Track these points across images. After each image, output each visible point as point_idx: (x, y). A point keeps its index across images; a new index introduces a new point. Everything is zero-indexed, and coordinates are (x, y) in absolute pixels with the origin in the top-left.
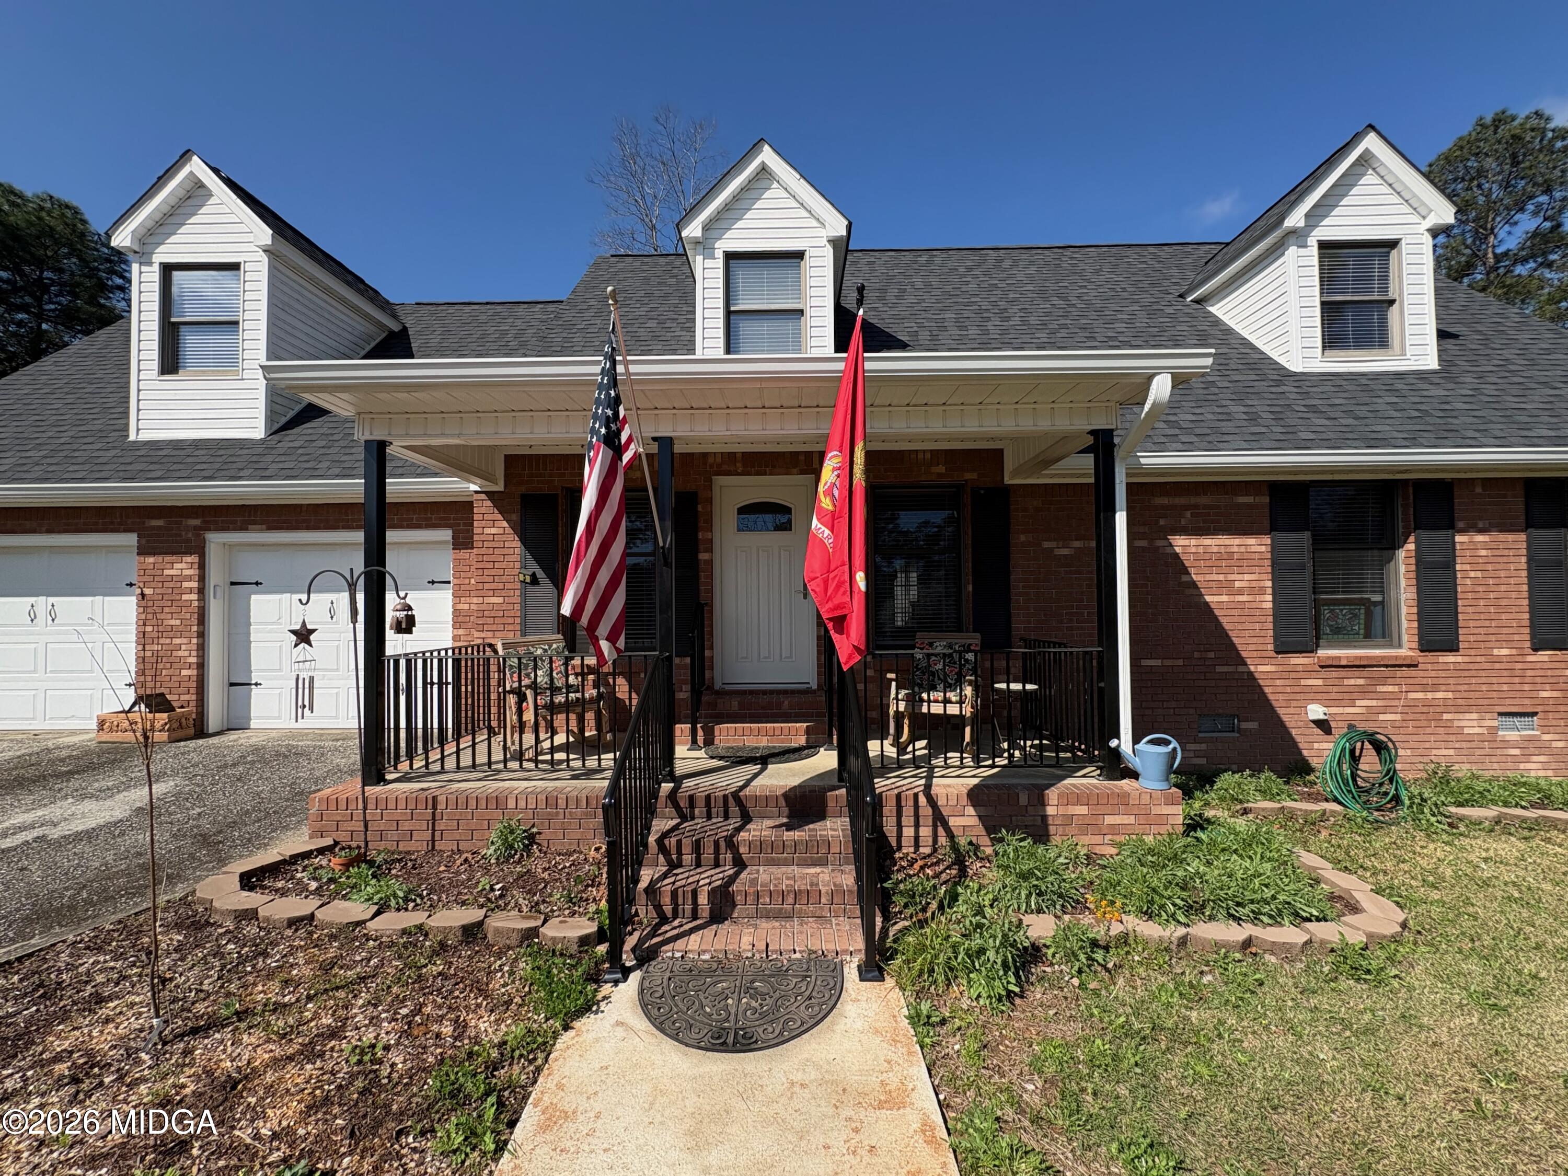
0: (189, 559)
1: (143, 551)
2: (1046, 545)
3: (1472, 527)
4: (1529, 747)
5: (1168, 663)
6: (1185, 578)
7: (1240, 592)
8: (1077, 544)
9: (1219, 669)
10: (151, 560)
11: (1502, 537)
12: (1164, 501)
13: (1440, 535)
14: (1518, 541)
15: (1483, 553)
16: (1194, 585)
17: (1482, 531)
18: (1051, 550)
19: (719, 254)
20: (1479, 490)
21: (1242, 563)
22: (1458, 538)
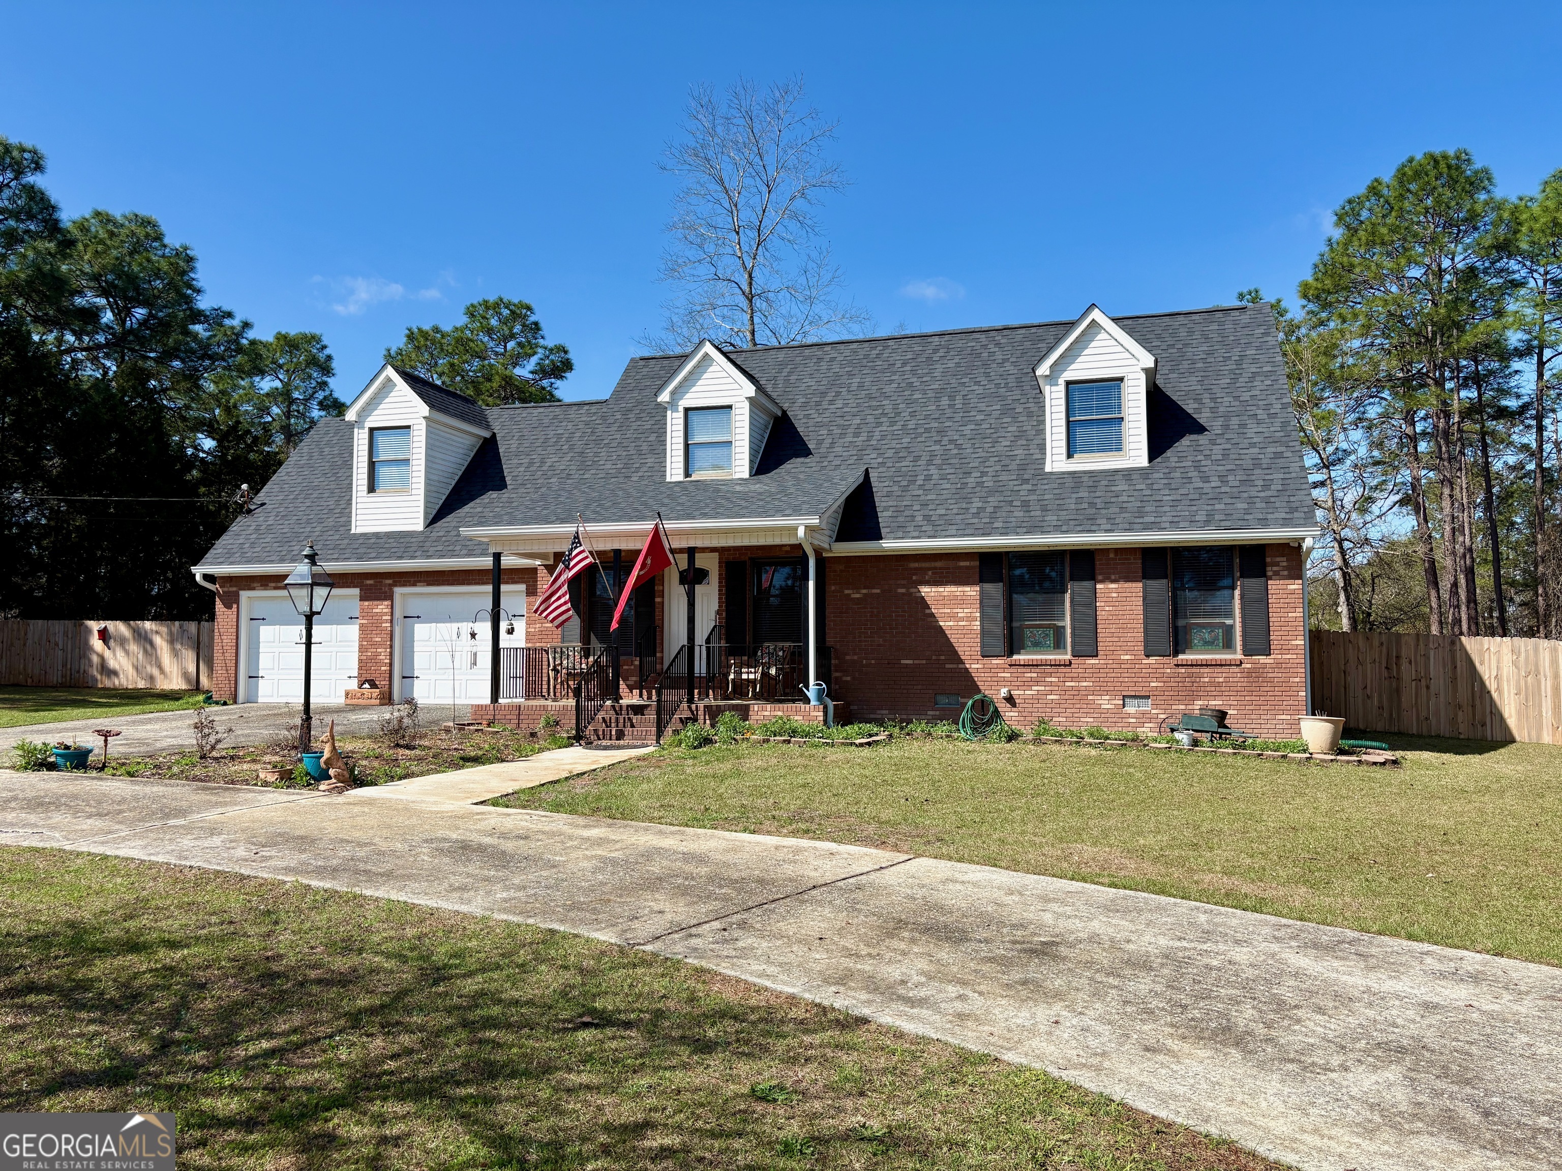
0: (386, 603)
1: (362, 599)
2: (847, 592)
3: (1108, 579)
4: (1143, 718)
5: (916, 662)
6: (927, 611)
7: (962, 619)
8: (864, 591)
9: (947, 666)
10: (366, 603)
11: (1129, 585)
12: (916, 565)
13: (1087, 584)
14: (1137, 588)
15: (1115, 595)
16: (932, 615)
17: (1113, 581)
18: (849, 595)
19: (681, 409)
20: (1112, 555)
21: (962, 602)
22: (1098, 586)
